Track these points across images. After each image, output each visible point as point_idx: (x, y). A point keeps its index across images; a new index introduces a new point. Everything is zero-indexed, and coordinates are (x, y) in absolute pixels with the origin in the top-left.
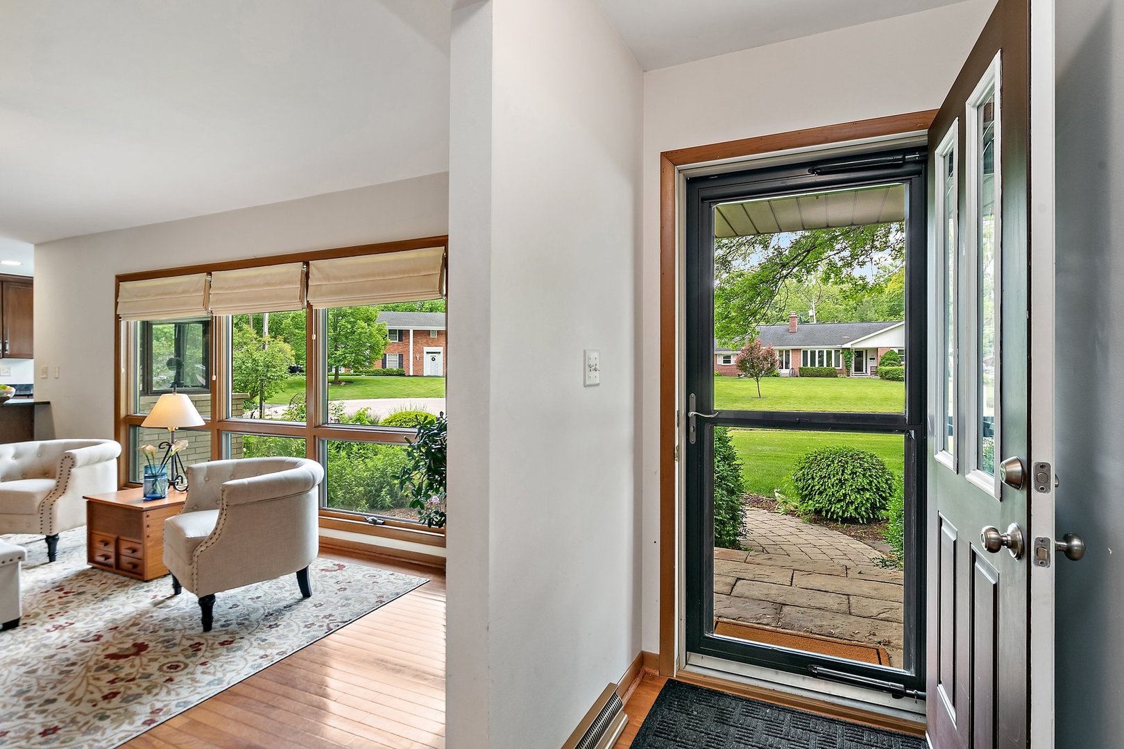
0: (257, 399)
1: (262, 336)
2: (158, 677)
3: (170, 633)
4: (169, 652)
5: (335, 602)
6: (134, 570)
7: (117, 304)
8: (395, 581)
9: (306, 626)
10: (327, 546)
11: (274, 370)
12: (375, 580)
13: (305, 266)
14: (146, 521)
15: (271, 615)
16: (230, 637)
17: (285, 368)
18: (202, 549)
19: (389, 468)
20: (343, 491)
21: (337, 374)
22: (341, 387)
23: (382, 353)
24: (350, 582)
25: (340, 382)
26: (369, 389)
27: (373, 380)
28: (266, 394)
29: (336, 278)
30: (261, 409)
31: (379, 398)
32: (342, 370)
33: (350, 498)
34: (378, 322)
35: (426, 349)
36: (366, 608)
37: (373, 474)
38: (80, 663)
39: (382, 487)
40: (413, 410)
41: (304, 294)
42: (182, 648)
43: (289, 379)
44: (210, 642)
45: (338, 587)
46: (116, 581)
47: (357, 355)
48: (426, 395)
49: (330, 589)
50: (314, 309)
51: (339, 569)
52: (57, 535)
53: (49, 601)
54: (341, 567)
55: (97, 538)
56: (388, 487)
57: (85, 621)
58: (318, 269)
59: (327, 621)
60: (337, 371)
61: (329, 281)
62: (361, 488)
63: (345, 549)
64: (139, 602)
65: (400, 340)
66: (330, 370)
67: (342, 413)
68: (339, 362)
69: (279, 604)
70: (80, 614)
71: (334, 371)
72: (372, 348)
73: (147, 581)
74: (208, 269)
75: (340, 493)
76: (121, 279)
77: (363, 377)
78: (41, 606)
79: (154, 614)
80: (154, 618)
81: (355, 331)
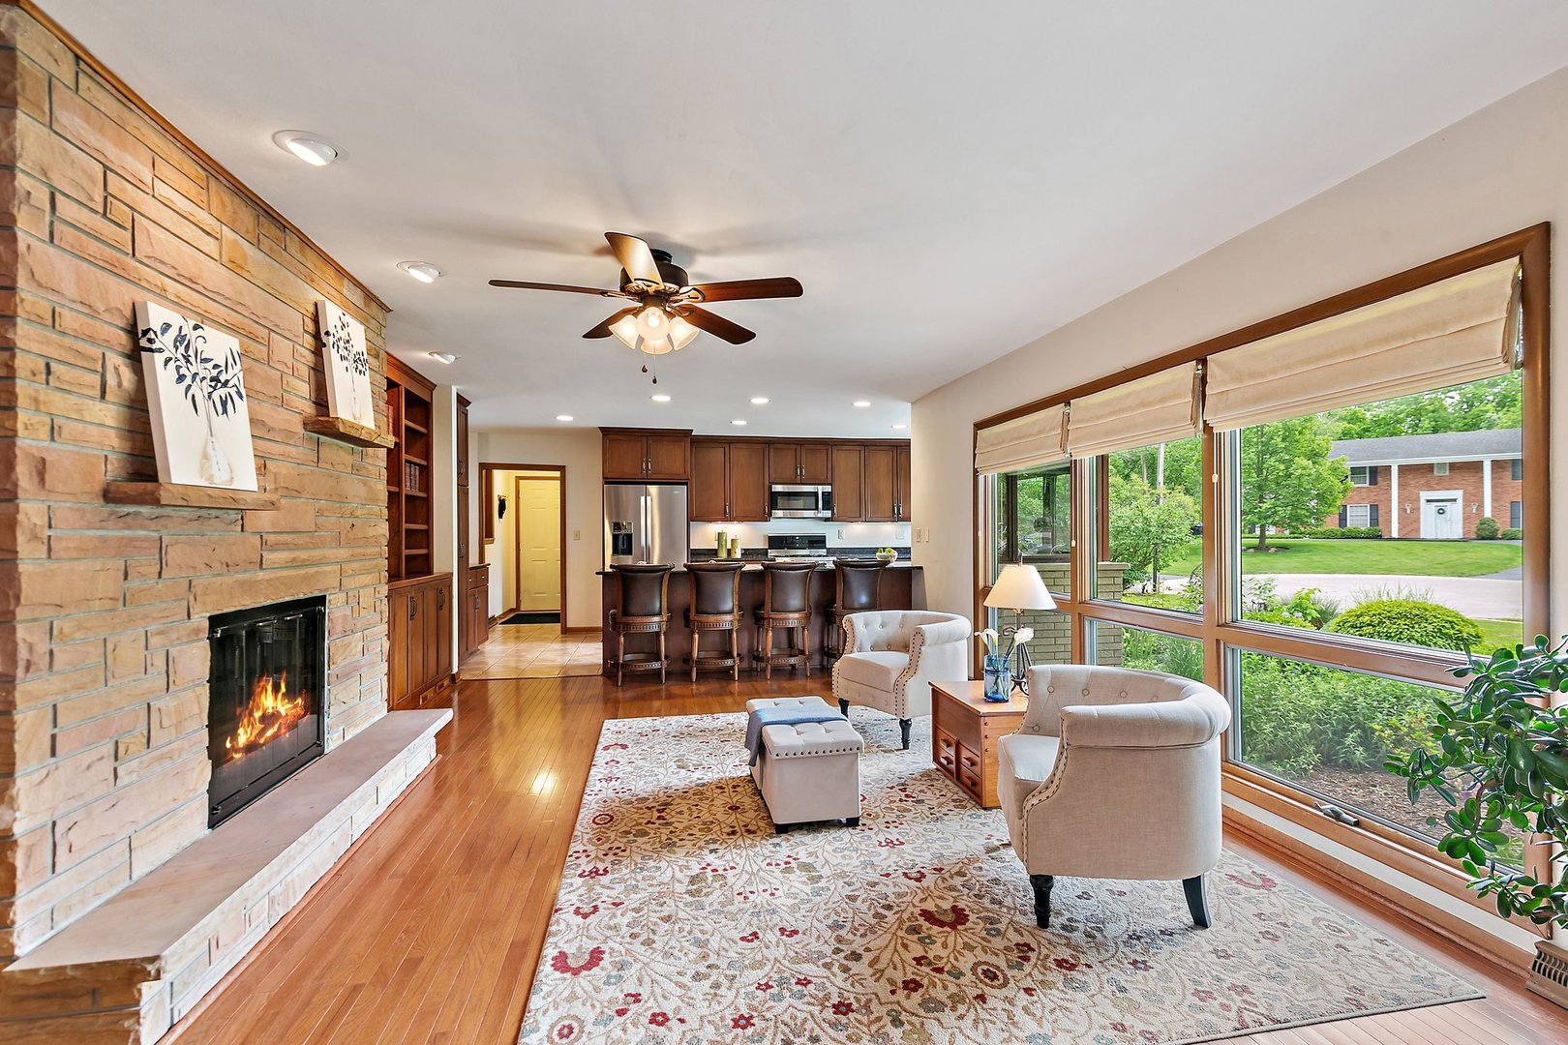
0: (1150, 568)
1: (1155, 488)
2: (969, 985)
3: (996, 907)
4: (989, 942)
5: (1255, 960)
6: (973, 788)
7: (975, 455)
8: (1389, 961)
9: (1196, 993)
10: (1242, 829)
11: (1172, 531)
12: (1342, 942)
13: (1200, 367)
14: (985, 730)
15: (1139, 938)
16: (1072, 956)
17: (1186, 528)
18: (1035, 801)
19: (1361, 699)
20: (1273, 724)
21: (1262, 536)
22: (1268, 554)
23: (1339, 503)
24: (1285, 925)
25: (1268, 548)
26: (1316, 558)
27: (1322, 546)
28: (1161, 563)
29: (1252, 375)
30: (1155, 581)
31: (1334, 573)
32: (1271, 531)
33: (1286, 738)
34: (1332, 457)
35: (1424, 495)
36: (1323, 1006)
37: (1328, 704)
38: (896, 909)
39: (1346, 730)
40: (1403, 596)
41: (1197, 410)
42: (1006, 943)
43: (1191, 543)
44: (1044, 951)
45: (1261, 926)
46: (955, 797)
47: (1295, 508)
48: (1429, 572)
49: (1246, 925)
50: (1215, 432)
51: (1263, 887)
52: (910, 720)
53: (891, 802)
54: (1267, 884)
55: (942, 736)
56: (1359, 732)
57: (914, 845)
58: (1219, 364)
59: (1237, 1001)
60: (1263, 531)
61: (1241, 382)
62: (1305, 726)
63: (1275, 846)
64: (972, 837)
65: (1373, 482)
66: (1252, 531)
67: (1270, 594)
68: (1265, 519)
69: (1153, 921)
70: (913, 833)
71: (1258, 532)
72: (1321, 497)
73: (985, 809)
74: (1065, 398)
75: (1268, 728)
76: (980, 426)
77: (1306, 540)
78: (883, 806)
79: (985, 866)
80: (983, 873)
81: (1292, 474)
